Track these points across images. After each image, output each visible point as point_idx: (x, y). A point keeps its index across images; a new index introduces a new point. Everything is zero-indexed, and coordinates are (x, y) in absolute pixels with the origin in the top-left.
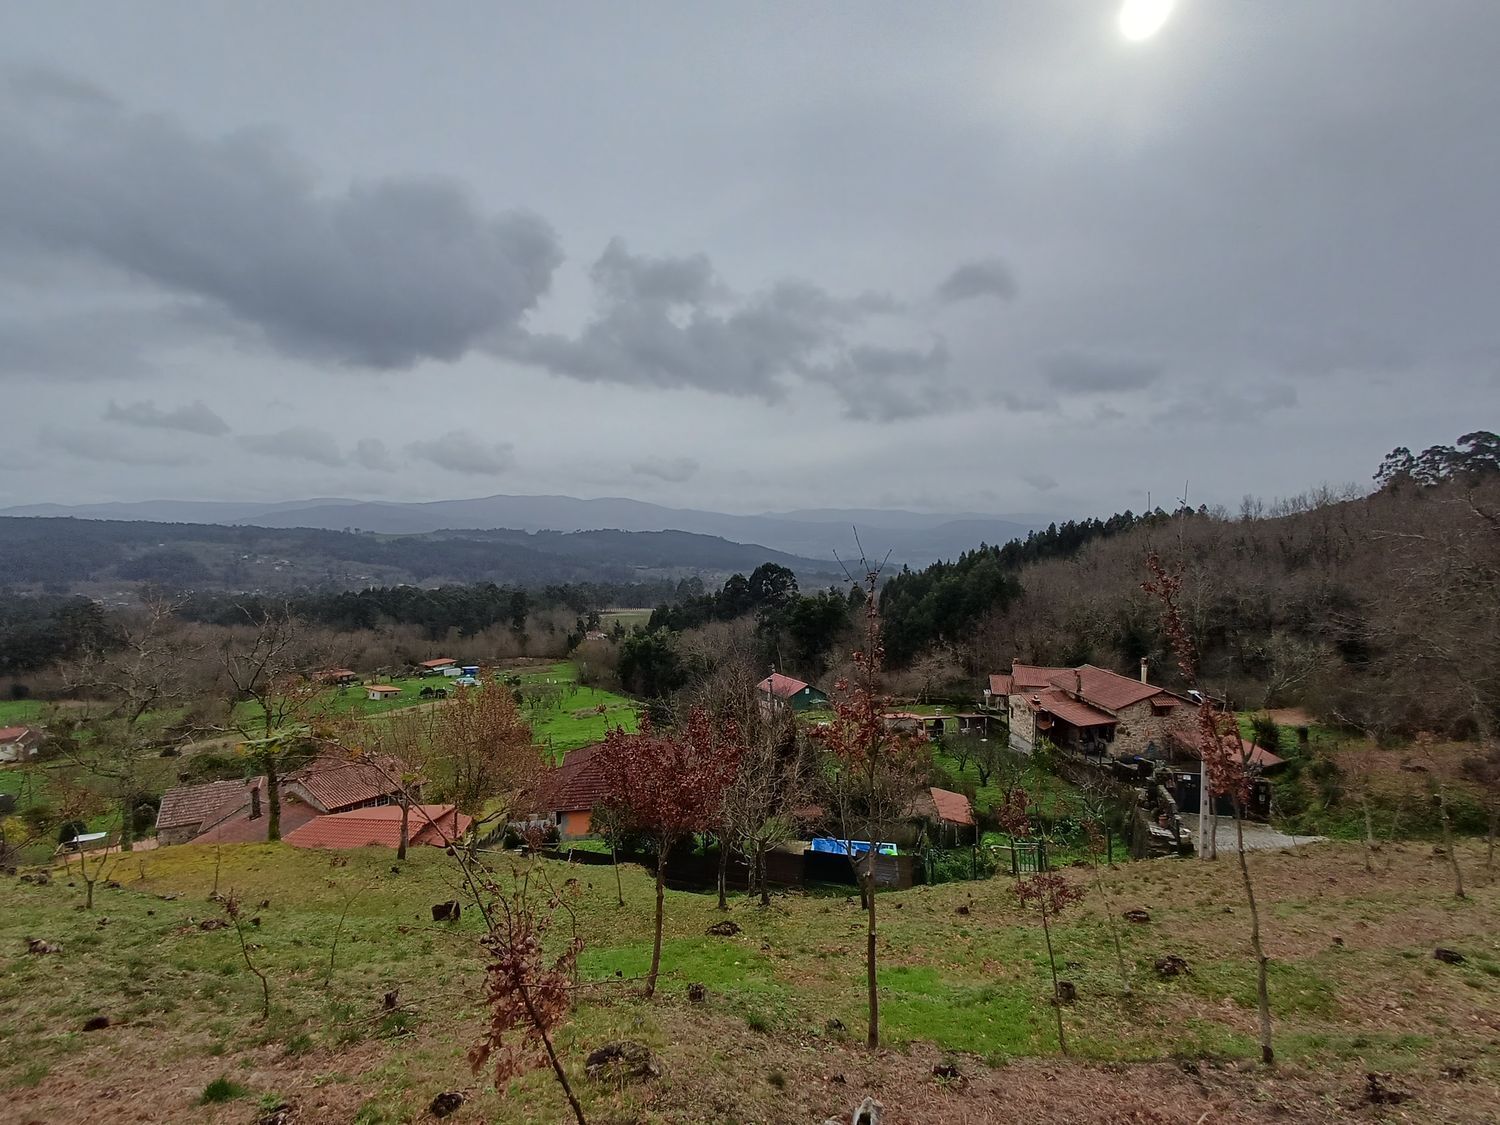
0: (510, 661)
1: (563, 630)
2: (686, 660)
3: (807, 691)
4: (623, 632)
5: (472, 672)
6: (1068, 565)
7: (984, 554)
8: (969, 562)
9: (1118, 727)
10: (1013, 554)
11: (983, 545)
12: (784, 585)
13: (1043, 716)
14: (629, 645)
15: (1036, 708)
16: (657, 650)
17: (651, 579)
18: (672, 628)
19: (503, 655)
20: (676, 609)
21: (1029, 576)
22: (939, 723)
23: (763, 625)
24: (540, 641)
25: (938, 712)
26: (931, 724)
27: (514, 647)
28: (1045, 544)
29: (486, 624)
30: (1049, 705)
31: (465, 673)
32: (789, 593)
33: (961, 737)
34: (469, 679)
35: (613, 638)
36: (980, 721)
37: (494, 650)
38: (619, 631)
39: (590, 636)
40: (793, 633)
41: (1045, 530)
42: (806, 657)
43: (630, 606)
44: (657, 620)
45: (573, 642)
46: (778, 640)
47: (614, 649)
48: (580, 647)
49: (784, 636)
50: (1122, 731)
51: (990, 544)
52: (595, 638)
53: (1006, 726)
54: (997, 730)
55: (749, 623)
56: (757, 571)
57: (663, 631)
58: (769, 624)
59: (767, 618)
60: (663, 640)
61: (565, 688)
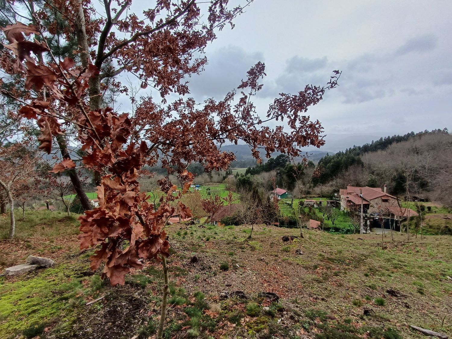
0: (207, 184)
1: (222, 175)
2: (255, 184)
3: (287, 193)
4: (239, 175)
5: (198, 187)
6: (384, 153)
7: (354, 149)
8: (351, 151)
9: (370, 205)
10: (366, 149)
11: (354, 146)
12: (287, 161)
13: (349, 201)
14: (239, 179)
15: (347, 199)
16: (247, 181)
17: (248, 159)
18: (252, 174)
19: (206, 182)
20: (253, 169)
21: (366, 158)
22: (321, 202)
23: (277, 173)
24: (216, 178)
25: (321, 199)
26: (318, 203)
27: (209, 180)
28: (378, 145)
29: (201, 173)
30: (351, 198)
31: (196, 187)
32: (288, 163)
33: (327, 207)
34: (197, 188)
35: (236, 177)
36: (333, 202)
37: (203, 181)
39: (230, 177)
40: (287, 176)
41: (378, 139)
42: (291, 183)
43: (241, 167)
44: (248, 172)
45: (224, 178)
46: (282, 178)
47: (235, 180)
48: (226, 180)
49: (285, 177)
50: (372, 206)
51: (357, 145)
53: (340, 204)
54: (338, 205)
55: (273, 173)
56: (278, 157)
57: (249, 175)
58: (280, 173)
59: (279, 171)
60: (249, 178)
61: (222, 191)
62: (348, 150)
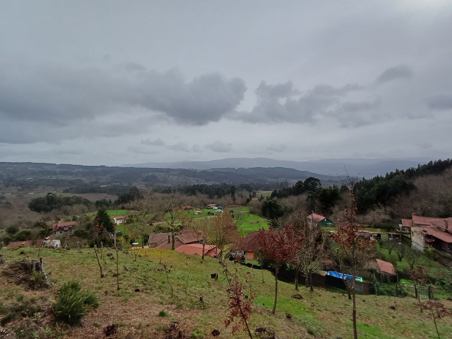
0: (231, 206)
1: (245, 197)
2: (283, 208)
3: (325, 220)
5: (220, 208)
6: (440, 177)
7: (397, 173)
8: (390, 177)
10: (411, 173)
11: (397, 170)
12: (316, 185)
13: (428, 237)
14: (265, 202)
15: (425, 233)
16: (274, 204)
17: (272, 182)
18: (278, 197)
19: (229, 204)
20: (280, 192)
21: (418, 182)
22: (379, 235)
23: (309, 197)
24: (239, 200)
25: (378, 231)
26: (376, 235)
27: (232, 202)
28: (426, 169)
29: (224, 195)
30: (431, 232)
31: (219, 208)
32: (318, 187)
33: (388, 241)
34: (220, 210)
35: (260, 200)
36: (398, 236)
37: (226, 202)
38: (262, 198)
39: (253, 199)
40: (320, 200)
42: (325, 209)
43: (265, 190)
44: (273, 195)
45: (248, 201)
46: (314, 202)
47: (261, 203)
48: (250, 202)
49: (317, 201)
51: (400, 170)
52: (254, 200)
53: (410, 239)
54: (406, 240)
55: (304, 197)
56: (307, 180)
57: (275, 198)
58: (311, 197)
59: (310, 195)
60: (275, 201)
61: (246, 214)
62: (389, 174)
